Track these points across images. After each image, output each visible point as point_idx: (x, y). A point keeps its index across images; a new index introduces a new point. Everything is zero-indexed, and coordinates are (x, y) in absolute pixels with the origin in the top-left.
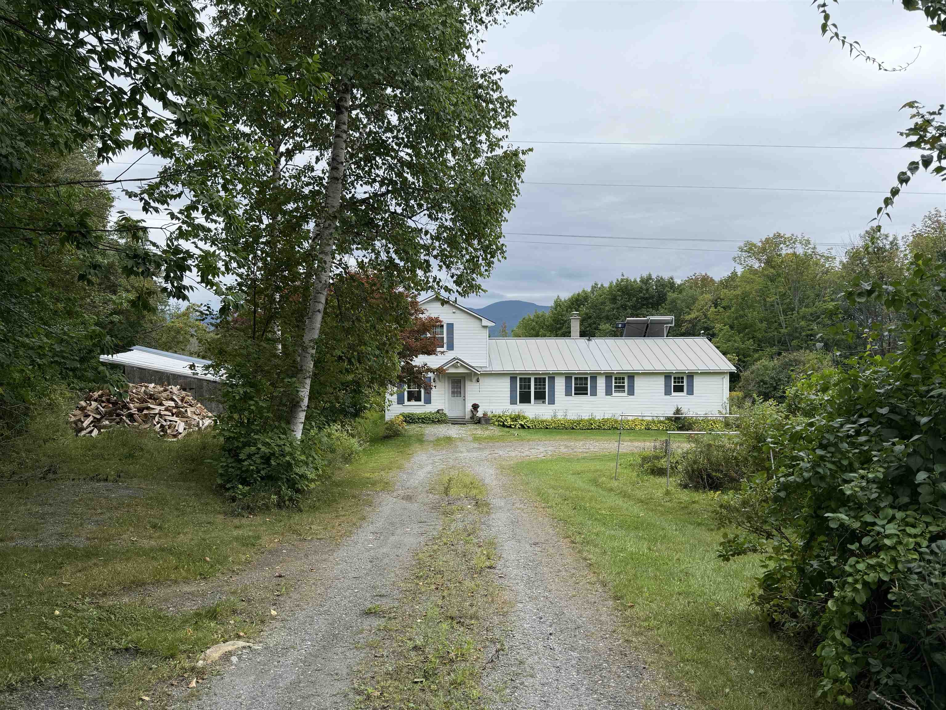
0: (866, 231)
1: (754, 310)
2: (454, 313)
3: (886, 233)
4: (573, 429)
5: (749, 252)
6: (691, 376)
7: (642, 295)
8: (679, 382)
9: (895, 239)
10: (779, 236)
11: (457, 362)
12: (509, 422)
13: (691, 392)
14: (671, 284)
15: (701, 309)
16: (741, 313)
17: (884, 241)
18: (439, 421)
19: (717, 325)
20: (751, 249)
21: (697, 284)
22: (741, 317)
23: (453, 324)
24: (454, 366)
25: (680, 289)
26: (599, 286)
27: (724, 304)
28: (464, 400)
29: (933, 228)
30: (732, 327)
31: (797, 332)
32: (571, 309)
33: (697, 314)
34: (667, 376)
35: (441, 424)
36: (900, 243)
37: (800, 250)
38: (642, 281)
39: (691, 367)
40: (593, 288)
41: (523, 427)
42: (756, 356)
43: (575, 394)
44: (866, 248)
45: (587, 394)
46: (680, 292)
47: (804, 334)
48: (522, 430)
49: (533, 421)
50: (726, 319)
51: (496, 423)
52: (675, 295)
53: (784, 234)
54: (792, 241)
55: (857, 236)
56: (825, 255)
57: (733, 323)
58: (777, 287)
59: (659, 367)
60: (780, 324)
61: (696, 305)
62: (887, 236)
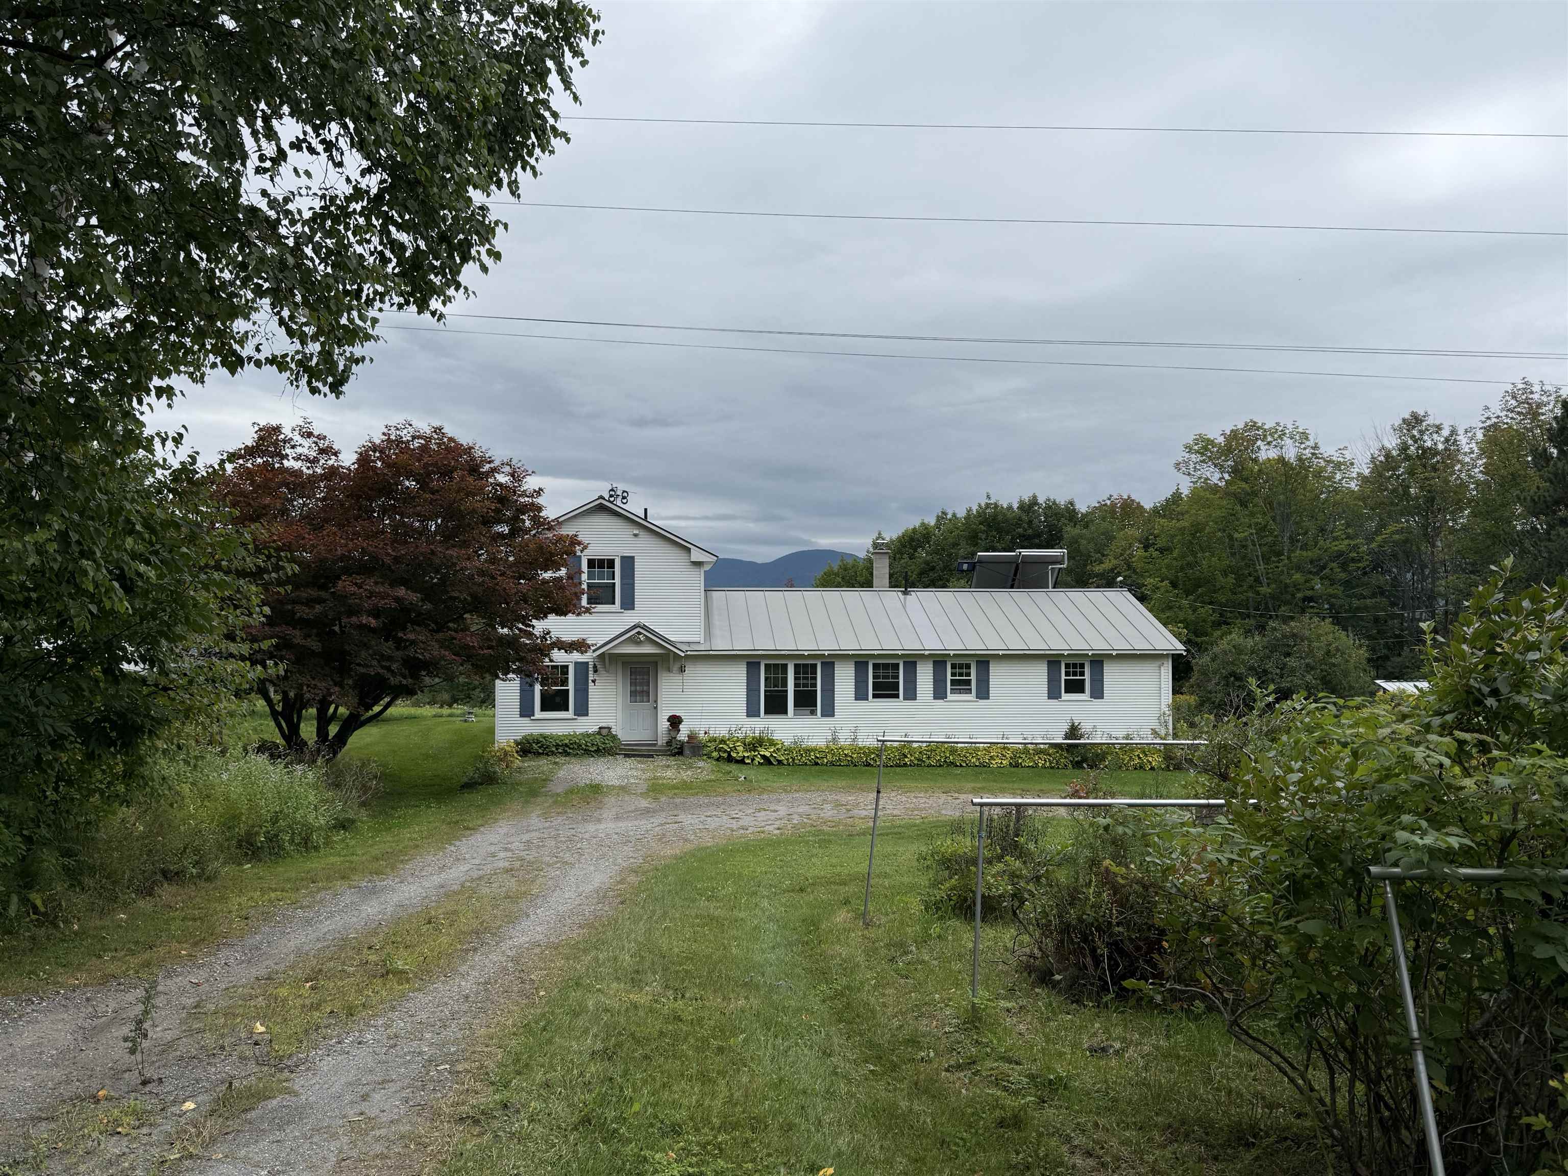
0: (1404, 420)
1: (1213, 556)
2: (636, 535)
3: (1437, 423)
4: (869, 765)
5: (1202, 454)
6: (1098, 661)
7: (1020, 530)
8: (1075, 674)
9: (1453, 432)
10: (1254, 426)
11: (639, 633)
12: (741, 752)
13: (1097, 693)
14: (1070, 513)
15: (1122, 555)
16: (1190, 559)
17: (1435, 436)
18: (598, 751)
19: (1149, 580)
20: (1205, 448)
21: (1115, 512)
22: (1189, 565)
23: (633, 558)
24: (634, 641)
25: (1086, 521)
26: (949, 516)
27: (1160, 543)
28: (656, 708)
29: (1519, 413)
30: (1174, 585)
31: (1287, 592)
32: (902, 554)
33: (1114, 562)
34: (1053, 661)
35: (604, 756)
36: (1463, 440)
37: (1291, 452)
38: (1022, 506)
39: (1098, 645)
40: (939, 518)
41: (767, 761)
42: (1217, 633)
43: (875, 696)
44: (1404, 448)
45: (897, 696)
46: (1086, 526)
47: (1299, 595)
48: (766, 768)
49: (789, 750)
50: (1164, 570)
51: (715, 754)
52: (1077, 531)
53: (1264, 424)
54: (1276, 435)
55: (1388, 427)
56: (1334, 458)
57: (1177, 577)
58: (1252, 514)
59: (1037, 645)
60: (1257, 580)
61: (1113, 548)
62: (1439, 428)
